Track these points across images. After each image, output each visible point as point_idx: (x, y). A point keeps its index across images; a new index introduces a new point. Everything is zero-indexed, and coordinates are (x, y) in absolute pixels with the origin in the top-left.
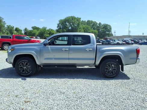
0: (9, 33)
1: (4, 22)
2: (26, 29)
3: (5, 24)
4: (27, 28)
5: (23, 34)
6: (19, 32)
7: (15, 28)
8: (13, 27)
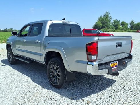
0: (114, 28)
1: (111, 17)
2: (132, 23)
3: (111, 19)
4: (134, 21)
5: (129, 28)
6: (125, 26)
7: (121, 22)
8: (119, 21)
